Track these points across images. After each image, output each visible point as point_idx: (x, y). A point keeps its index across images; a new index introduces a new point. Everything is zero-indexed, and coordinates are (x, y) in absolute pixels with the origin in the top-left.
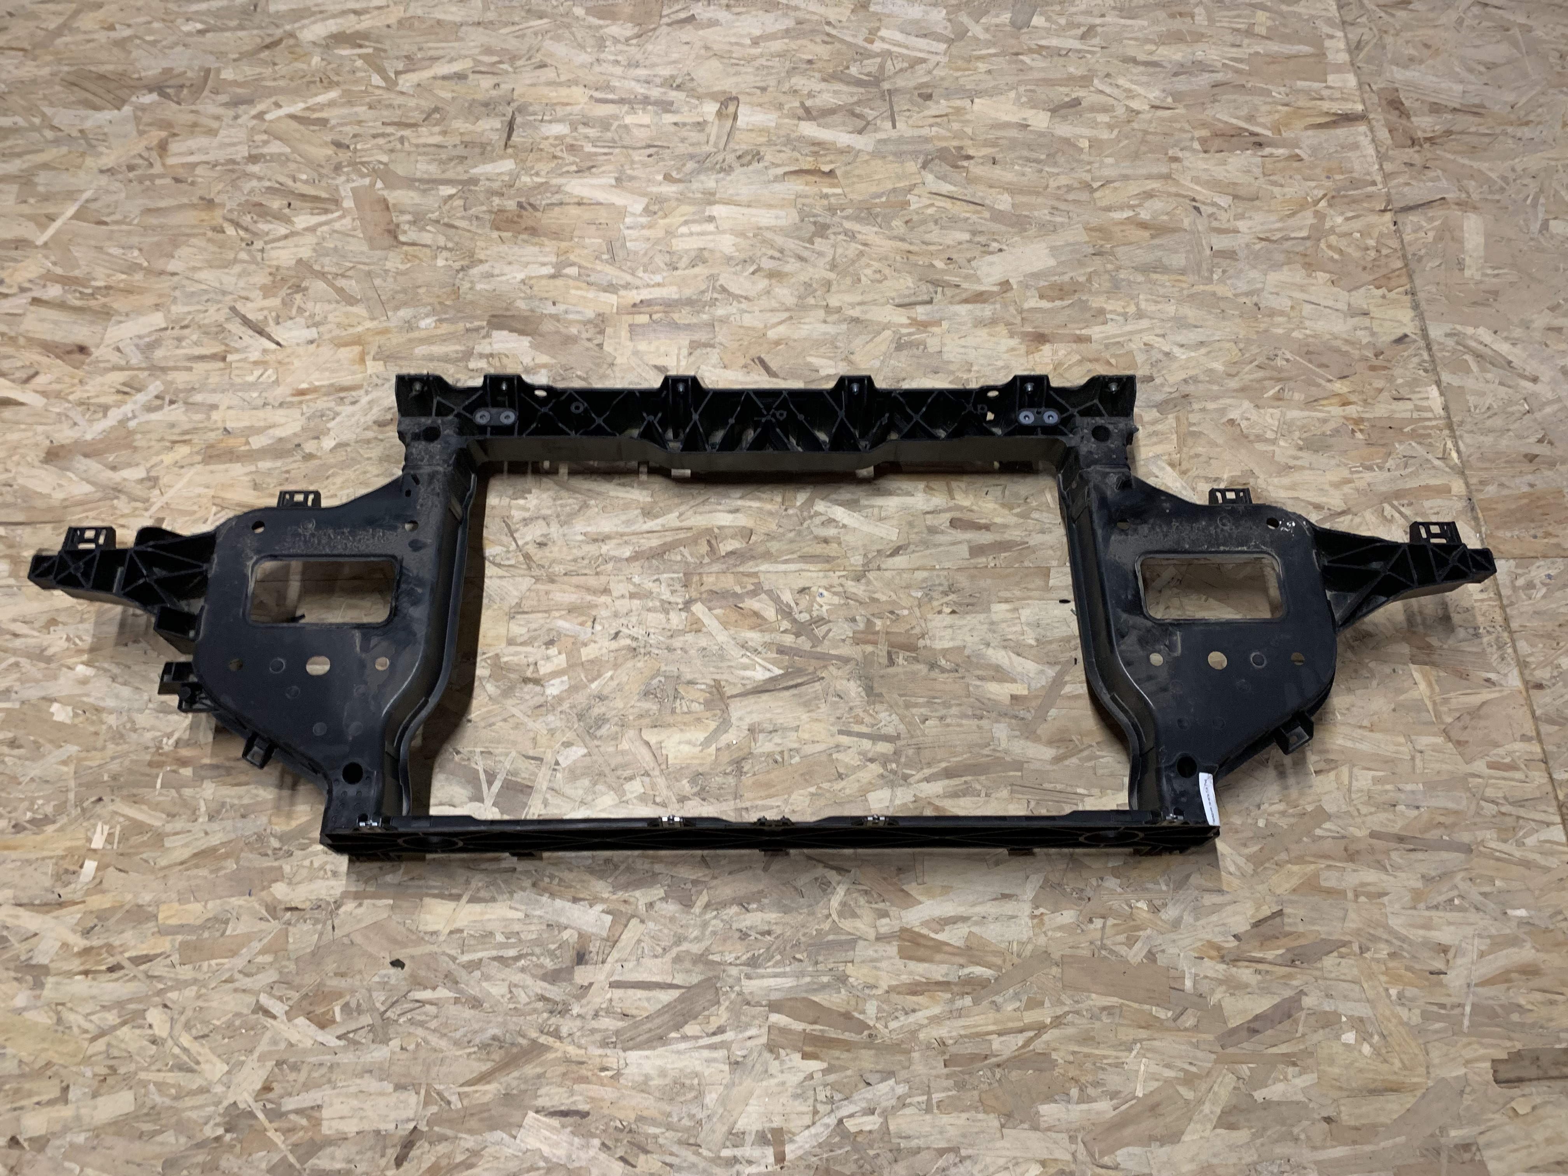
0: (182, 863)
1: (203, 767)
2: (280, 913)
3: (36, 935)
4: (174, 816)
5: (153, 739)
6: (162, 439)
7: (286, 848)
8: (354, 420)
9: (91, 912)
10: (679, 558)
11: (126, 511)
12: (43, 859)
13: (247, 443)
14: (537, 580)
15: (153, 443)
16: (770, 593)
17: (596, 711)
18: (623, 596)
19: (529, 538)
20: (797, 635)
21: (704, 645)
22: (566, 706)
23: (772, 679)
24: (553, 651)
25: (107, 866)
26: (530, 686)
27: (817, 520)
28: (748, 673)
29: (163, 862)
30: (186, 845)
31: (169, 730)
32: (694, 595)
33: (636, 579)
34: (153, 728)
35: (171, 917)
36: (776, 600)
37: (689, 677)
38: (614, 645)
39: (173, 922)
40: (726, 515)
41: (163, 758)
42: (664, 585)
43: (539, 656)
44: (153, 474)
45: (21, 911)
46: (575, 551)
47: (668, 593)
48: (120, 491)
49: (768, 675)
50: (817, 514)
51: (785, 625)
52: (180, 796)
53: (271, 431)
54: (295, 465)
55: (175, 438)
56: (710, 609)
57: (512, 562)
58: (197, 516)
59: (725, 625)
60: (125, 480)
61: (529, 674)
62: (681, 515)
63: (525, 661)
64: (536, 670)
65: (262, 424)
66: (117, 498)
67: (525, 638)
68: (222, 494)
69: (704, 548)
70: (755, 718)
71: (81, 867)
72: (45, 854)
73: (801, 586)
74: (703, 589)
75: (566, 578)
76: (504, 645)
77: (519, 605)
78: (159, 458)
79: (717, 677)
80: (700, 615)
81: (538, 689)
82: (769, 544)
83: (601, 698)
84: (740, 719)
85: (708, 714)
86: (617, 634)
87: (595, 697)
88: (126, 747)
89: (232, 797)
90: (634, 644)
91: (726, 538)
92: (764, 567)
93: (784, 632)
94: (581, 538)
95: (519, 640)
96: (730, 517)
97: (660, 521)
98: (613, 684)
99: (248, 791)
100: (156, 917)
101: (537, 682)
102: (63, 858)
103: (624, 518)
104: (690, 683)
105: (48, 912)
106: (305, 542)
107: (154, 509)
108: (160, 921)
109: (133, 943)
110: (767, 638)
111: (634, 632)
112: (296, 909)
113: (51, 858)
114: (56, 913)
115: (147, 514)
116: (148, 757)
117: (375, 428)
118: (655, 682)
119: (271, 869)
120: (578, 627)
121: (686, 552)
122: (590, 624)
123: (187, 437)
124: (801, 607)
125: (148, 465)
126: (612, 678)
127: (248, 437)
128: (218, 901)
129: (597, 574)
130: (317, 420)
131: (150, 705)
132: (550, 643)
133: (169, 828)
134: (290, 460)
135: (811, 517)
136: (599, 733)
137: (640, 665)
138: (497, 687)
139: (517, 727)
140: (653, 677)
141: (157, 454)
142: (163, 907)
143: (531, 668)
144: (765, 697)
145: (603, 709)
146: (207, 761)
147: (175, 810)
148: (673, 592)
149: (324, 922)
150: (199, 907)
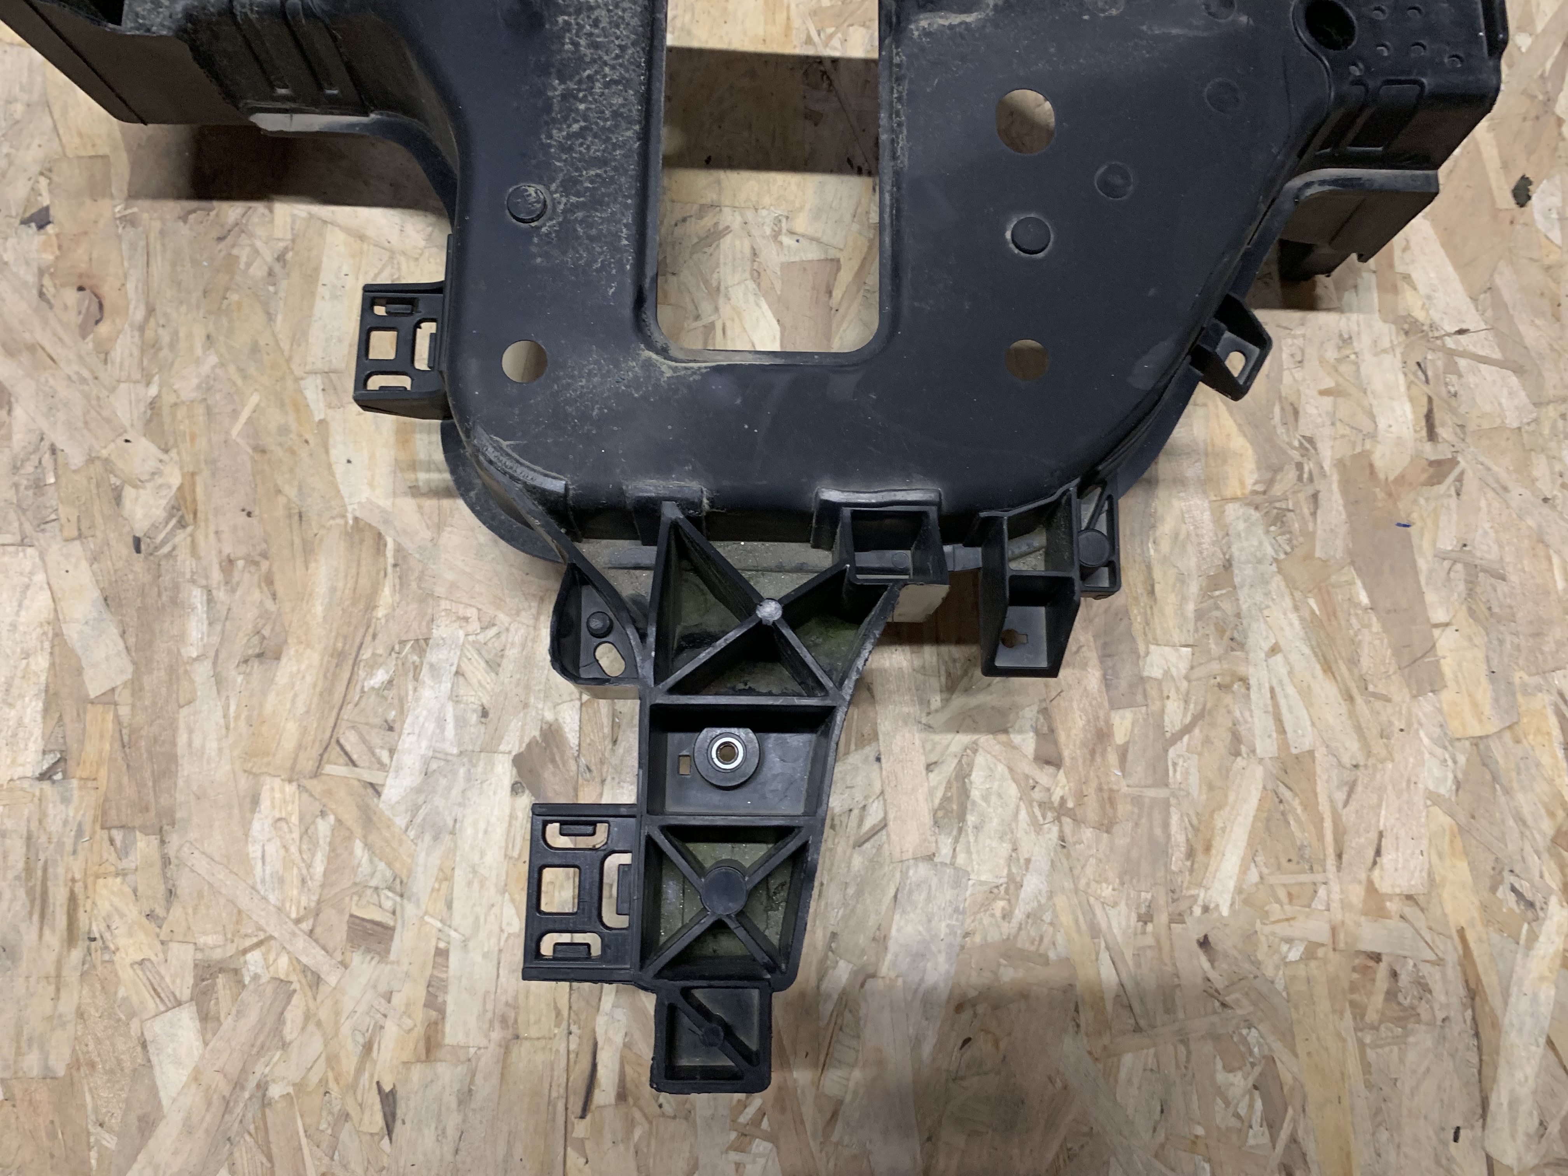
0: (1350, 699)
1: (1107, 682)
2: (1443, 452)
3: (1550, 1043)
4: (1236, 738)
5: (1037, 827)
6: (58, 980)
7: (1296, 455)
8: (63, 391)
9: (1484, 908)
11: (316, 1045)
12: (1366, 1067)
13: (108, 699)
15: (67, 1005)
25: (1371, 888)
29: (1350, 749)
30: (1306, 694)
34: (1007, 833)
35: (1475, 705)
39: (1484, 694)
41: (1091, 790)
44: (184, 987)
45: (1500, 1098)
48: (238, 1085)
52: (1187, 729)
53: (72, 632)
54: (208, 546)
55: (54, 939)
58: (350, 815)
60: (196, 1076)
65: (41, 662)
66: (262, 1087)
68: (289, 744)
71: (1377, 957)
72: (1353, 1066)
78: (126, 974)
88: (1061, 901)
89: (1184, 599)
99: (1165, 560)
100: (1477, 742)
102: (1359, 1011)
105: (1496, 1025)
107: (314, 957)
108: (1491, 729)
109: (1541, 787)
112: (1429, 417)
113: (1362, 1045)
114: (1495, 1000)
115: (332, 979)
116: (1088, 834)
117: (104, 329)
119: (1346, 485)
123: (59, 896)
125: (151, 1004)
127: (85, 701)
128: (1430, 597)
130: (51, 498)
131: (945, 851)
133: (1266, 747)
134: (185, 563)
141: (108, 986)
142: (1455, 727)
146: (1093, 678)
147: (1221, 739)
149: (1451, 354)
150: (1446, 641)
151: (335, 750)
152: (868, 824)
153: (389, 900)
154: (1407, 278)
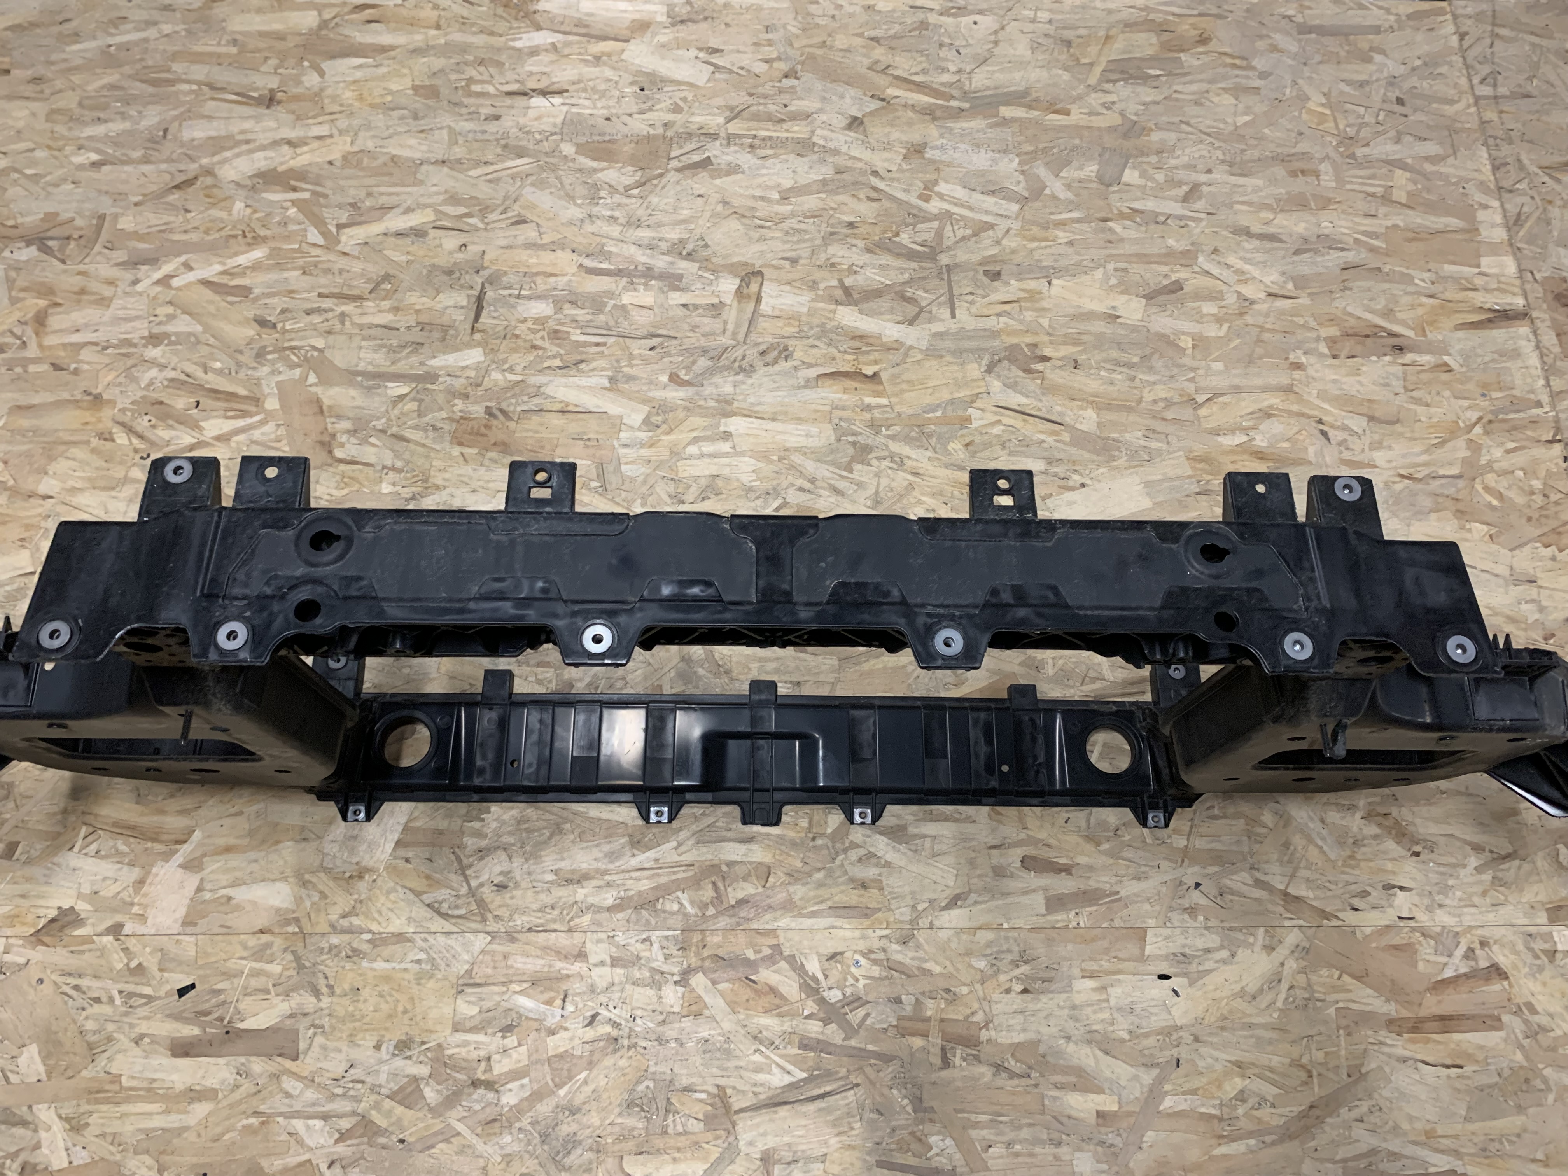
10: (676, 907)
14: (493, 935)
16: (791, 960)
17: (565, 1129)
18: (602, 963)
19: (484, 877)
20: (826, 1022)
21: (705, 1034)
22: (525, 1122)
23: (792, 1086)
24: (511, 1041)
26: (481, 1091)
27: (853, 855)
28: (761, 1077)
32: (694, 961)
33: (620, 938)
36: (800, 970)
37: (685, 1082)
38: (590, 1034)
40: (737, 845)
42: (656, 946)
43: (493, 1048)
46: (542, 896)
47: (661, 958)
49: (788, 1080)
50: (854, 845)
51: (811, 1007)
56: (714, 983)
57: (462, 912)
59: (733, 1006)
61: (480, 1075)
62: (680, 844)
63: (474, 1055)
64: (489, 1069)
67: (476, 1021)
69: (708, 893)
70: (771, 1142)
73: (832, 950)
74: (706, 953)
75: (531, 936)
76: (448, 1031)
77: (469, 972)
79: (722, 1082)
80: (703, 994)
81: (491, 1095)
82: (791, 889)
83: (573, 1111)
84: (751, 1143)
85: (709, 1136)
86: (594, 1017)
87: (564, 1108)
90: (615, 1033)
91: (735, 880)
92: (785, 922)
93: (807, 1017)
94: (550, 877)
95: (468, 1025)
96: (742, 848)
97: (651, 854)
98: (588, 1090)
101: (489, 1085)
103: (606, 848)
104: (688, 1089)
110: (787, 1025)
111: (614, 1014)
118: (641, 1088)
120: (543, 1007)
121: (684, 898)
122: (558, 1002)
124: (831, 981)
126: (585, 1082)
129: (570, 930)
132: (507, 1029)
135: (845, 851)
136: (567, 1161)
137: (623, 1063)
138: (438, 1092)
139: (462, 1151)
140: (638, 1082)
143: (483, 1064)
144: (783, 1111)
145: (574, 1127)
148: (667, 957)
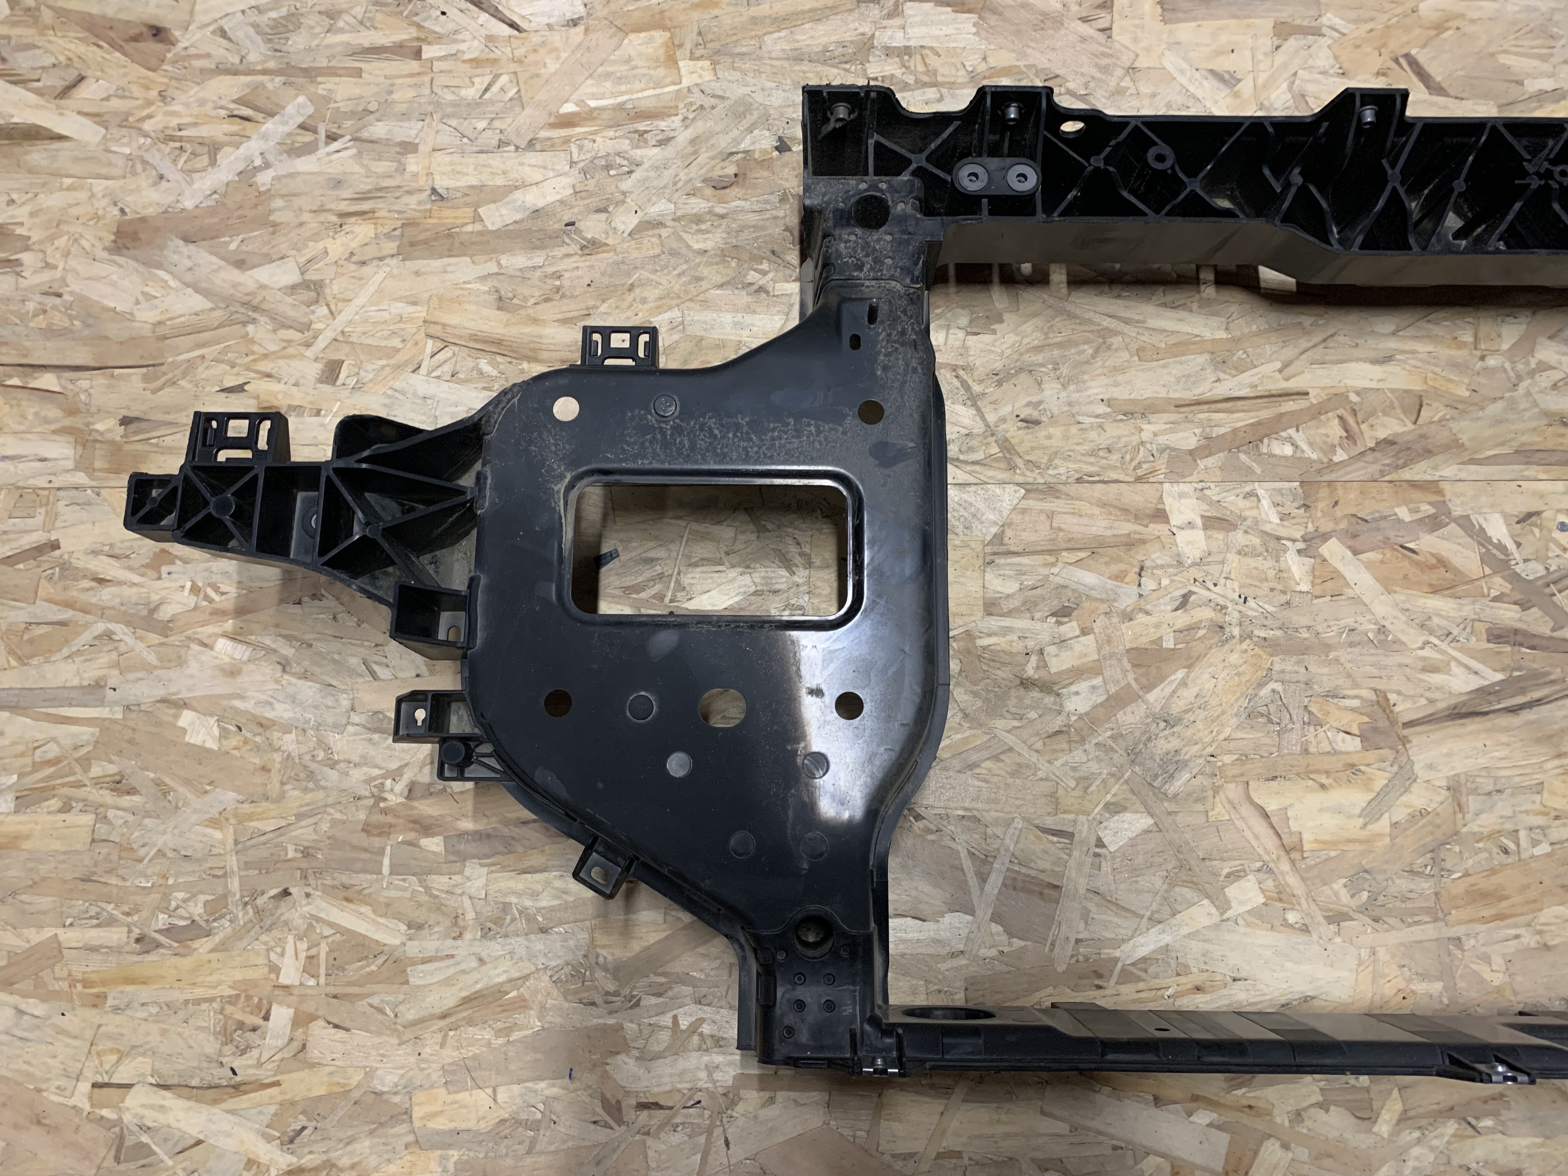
0: (444, 1016)
1: (462, 835)
2: (629, 1114)
3: (199, 1142)
4: (420, 927)
5: (368, 781)
6: (321, 210)
7: (626, 991)
8: (668, 174)
9: (293, 1103)
10: (1288, 450)
11: (272, 347)
12: (198, 1002)
13: (477, 218)
14: (1030, 489)
15: (306, 217)
16: (1465, 523)
17: (1163, 745)
18: (1190, 525)
19: (1005, 410)
20: (1524, 606)
21: (1349, 621)
22: (1104, 735)
23: (1483, 692)
24: (1070, 628)
25: (313, 1018)
26: (1035, 694)
27: (1545, 380)
28: (1436, 679)
29: (410, 1014)
30: (448, 982)
31: (394, 766)
32: (1326, 526)
33: (1213, 493)
34: (365, 761)
35: (433, 1115)
36: (1480, 536)
37: (1328, 684)
38: (1182, 619)
39: (442, 1124)
40: (1368, 366)
41: (389, 819)
42: (1265, 503)
43: (1045, 637)
44: (311, 276)
45: (168, 1098)
46: (1093, 435)
47: (1275, 519)
48: (255, 309)
49: (1476, 683)
50: (1544, 367)
51: (1499, 585)
52: (428, 889)
53: (518, 195)
54: (570, 263)
55: (344, 207)
56: (1355, 553)
57: (979, 456)
58: (401, 357)
59: (1387, 584)
60: (263, 287)
61: (1030, 671)
62: (1286, 365)
63: (1018, 647)
64: (1043, 665)
65: (500, 181)
66: (254, 321)
67: (1015, 603)
68: (446, 318)
69: (1336, 431)
70: (1460, 766)
71: (266, 1018)
72: (199, 992)
73: (1525, 509)
74: (1339, 512)
75: (1084, 490)
76: (979, 614)
77: (999, 538)
78: (320, 245)
79: (1381, 685)
80: (1340, 566)
81: (1049, 700)
82: (1454, 426)
83: (1170, 722)
84: (1430, 767)
85: (1372, 755)
86: (1186, 597)
87: (1156, 718)
88: (320, 794)
89: (519, 895)
90: (1219, 618)
91: (1372, 414)
92: (1449, 470)
93: (1495, 599)
94: (1102, 409)
95: (1006, 606)
96: (1378, 371)
97: (1246, 377)
98: (1188, 694)
99: (548, 883)
100: (408, 1113)
101: (1047, 687)
102: (233, 1000)
103: (1177, 370)
104: (1333, 695)
105: (215, 1102)
106: (665, 445)
107: (321, 343)
108: (417, 1124)
109: (373, 1161)
110: (1468, 609)
111: (1216, 594)
112: (657, 1106)
113: (211, 1000)
114: (230, 1104)
115: (309, 353)
116: (362, 816)
117: (709, 192)
118: (1265, 692)
119: (604, 1030)
120: (1110, 584)
121: (1299, 438)
122: (1132, 576)
123: (366, 206)
124: (1527, 551)
125: (302, 260)
126: (1184, 684)
127: (477, 206)
128: (516, 1089)
129: (1139, 480)
130: (601, 175)
131: (355, 718)
132: (1063, 613)
133: (413, 949)
134: (559, 252)
135: (1532, 374)
136: (1173, 788)
137: (1234, 658)
138: (975, 694)
139: (1018, 771)
140: (1261, 685)
141: (316, 237)
142: (419, 1097)
143: (1034, 659)
144: (1473, 725)
145: (1175, 744)
146: (467, 825)
147: (420, 916)
148: (1284, 517)
149: (710, 1132)
150: (482, 1097)
151: (440, 345)
152: (376, 668)
153: (352, 382)
154: (772, 1100)
